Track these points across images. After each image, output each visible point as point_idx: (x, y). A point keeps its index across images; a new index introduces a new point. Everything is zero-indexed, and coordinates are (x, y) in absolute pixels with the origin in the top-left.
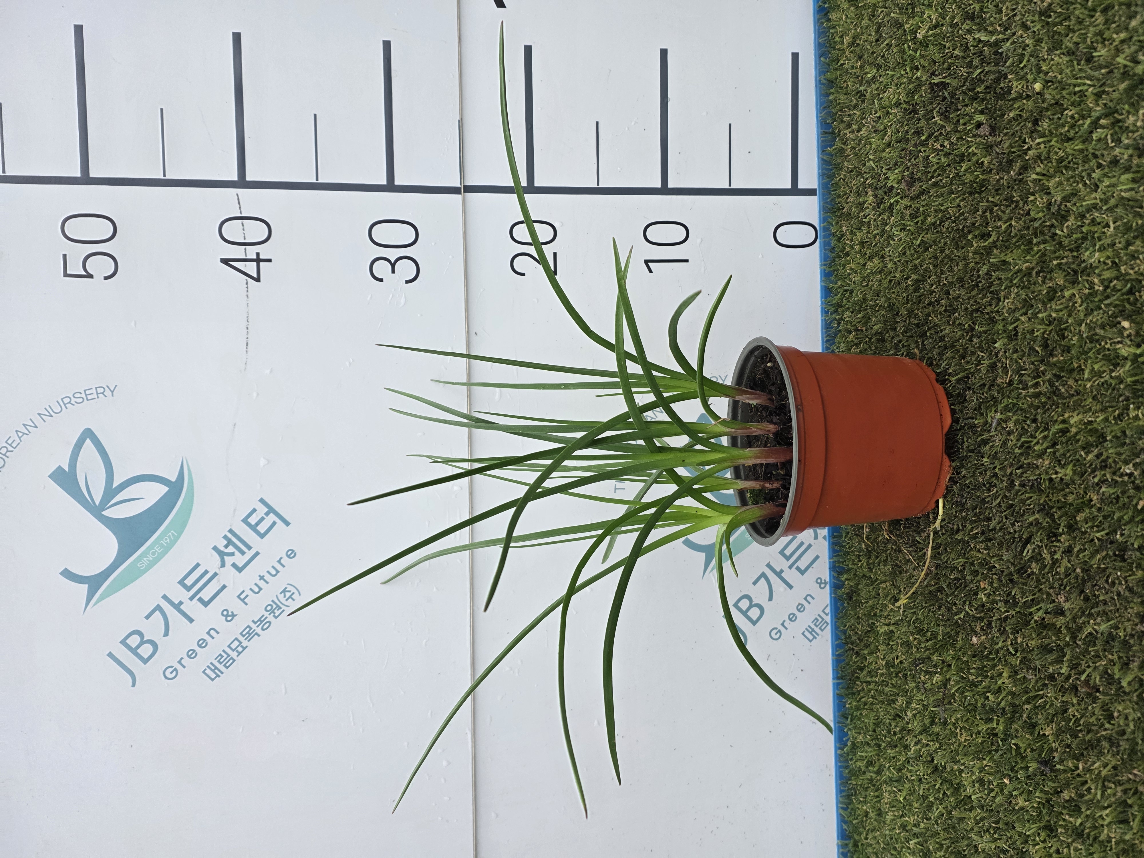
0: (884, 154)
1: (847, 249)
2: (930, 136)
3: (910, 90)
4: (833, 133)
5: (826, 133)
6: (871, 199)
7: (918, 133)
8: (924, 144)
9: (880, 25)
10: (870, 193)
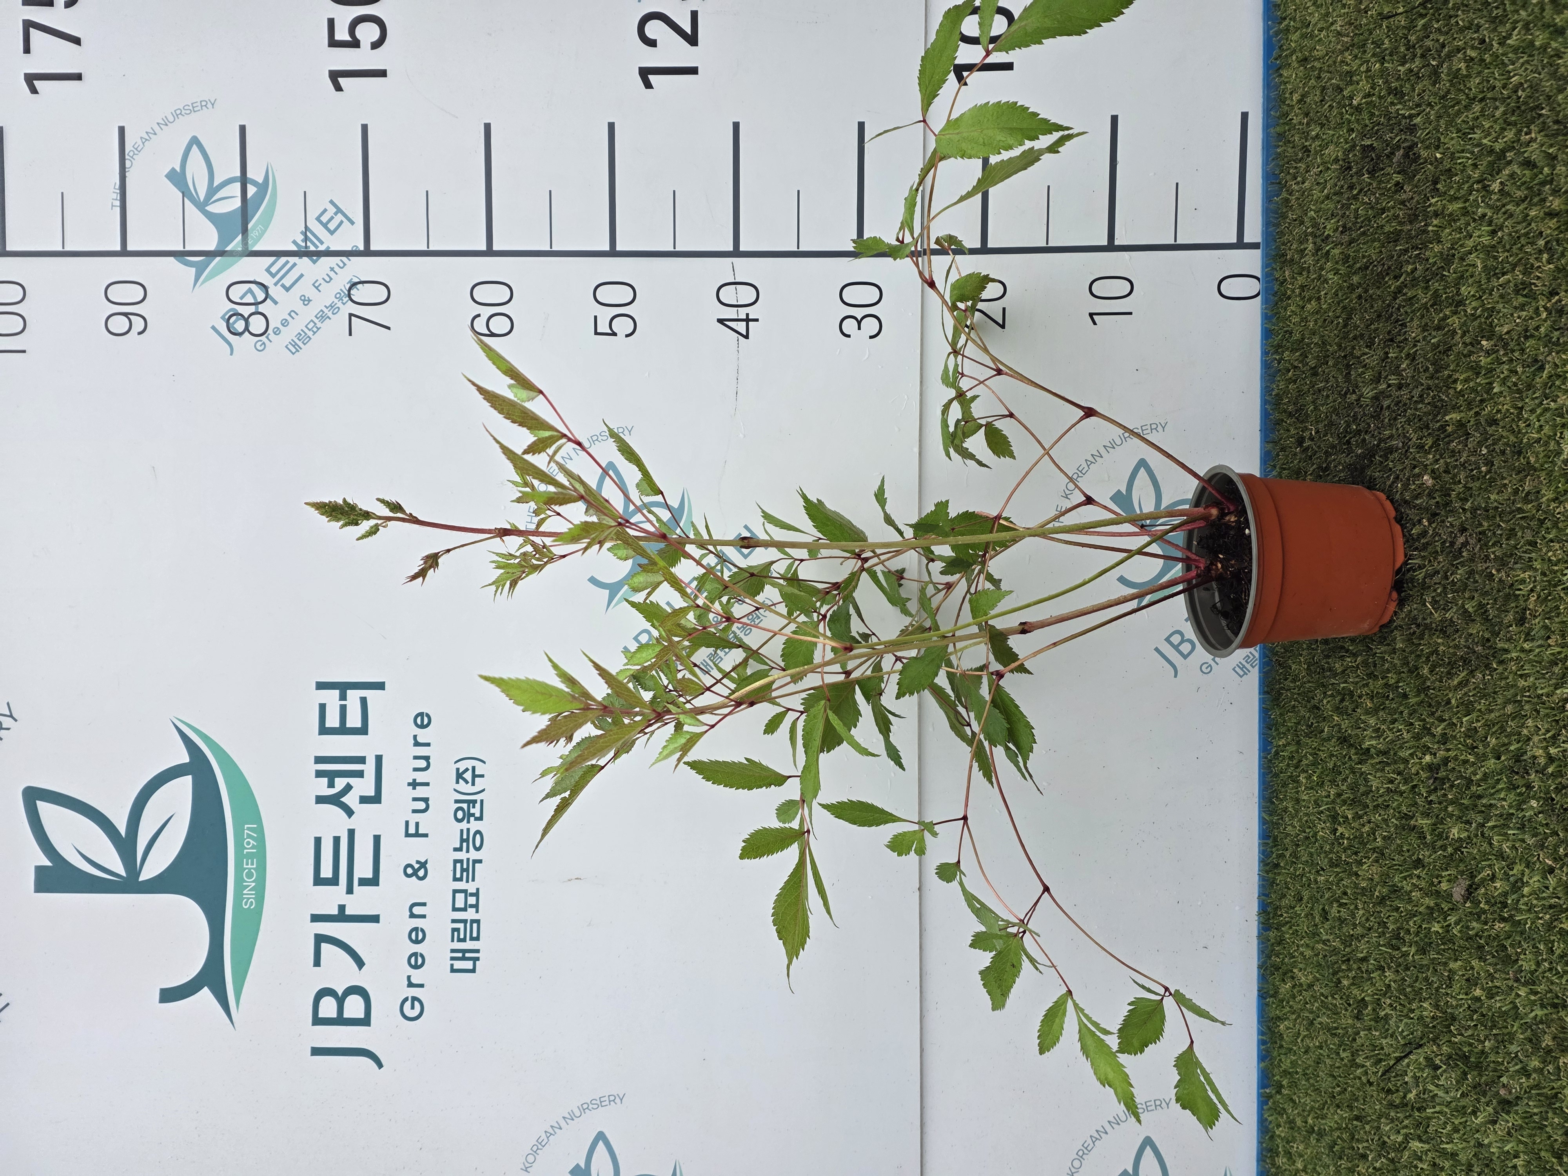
0: (1323, 206)
1: (1289, 293)
2: (1361, 190)
3: (1346, 149)
4: (1280, 183)
5: (1273, 183)
6: (1311, 246)
7: (1351, 187)
8: (1355, 197)
9: (1324, 88)
10: (1310, 241)
